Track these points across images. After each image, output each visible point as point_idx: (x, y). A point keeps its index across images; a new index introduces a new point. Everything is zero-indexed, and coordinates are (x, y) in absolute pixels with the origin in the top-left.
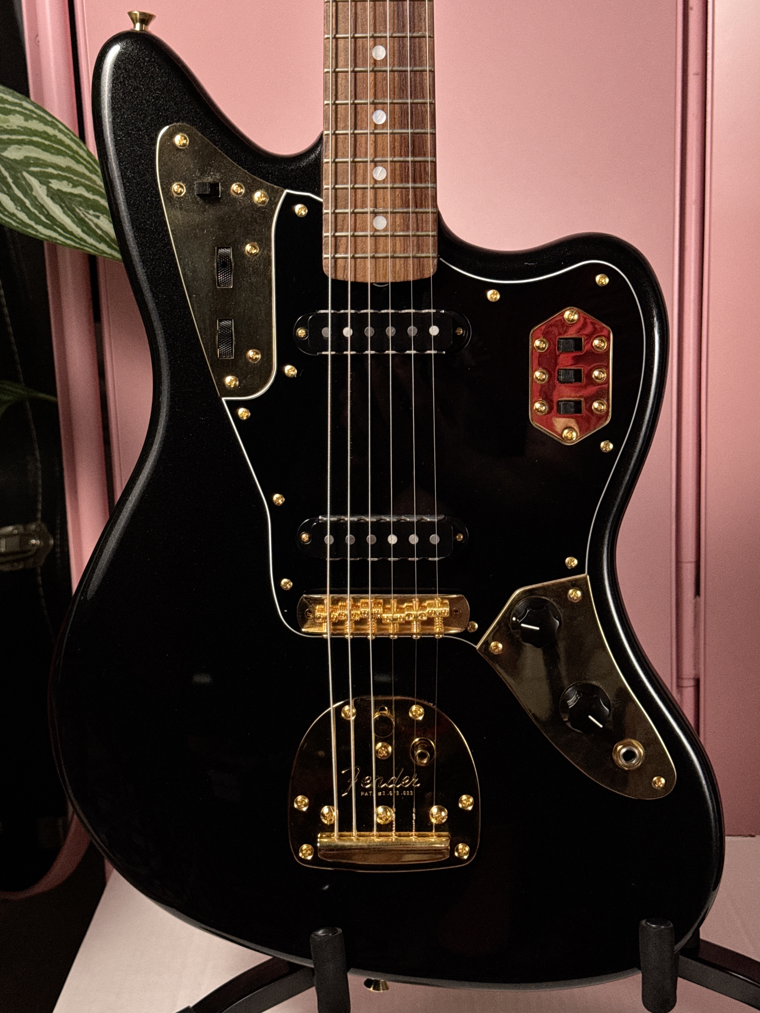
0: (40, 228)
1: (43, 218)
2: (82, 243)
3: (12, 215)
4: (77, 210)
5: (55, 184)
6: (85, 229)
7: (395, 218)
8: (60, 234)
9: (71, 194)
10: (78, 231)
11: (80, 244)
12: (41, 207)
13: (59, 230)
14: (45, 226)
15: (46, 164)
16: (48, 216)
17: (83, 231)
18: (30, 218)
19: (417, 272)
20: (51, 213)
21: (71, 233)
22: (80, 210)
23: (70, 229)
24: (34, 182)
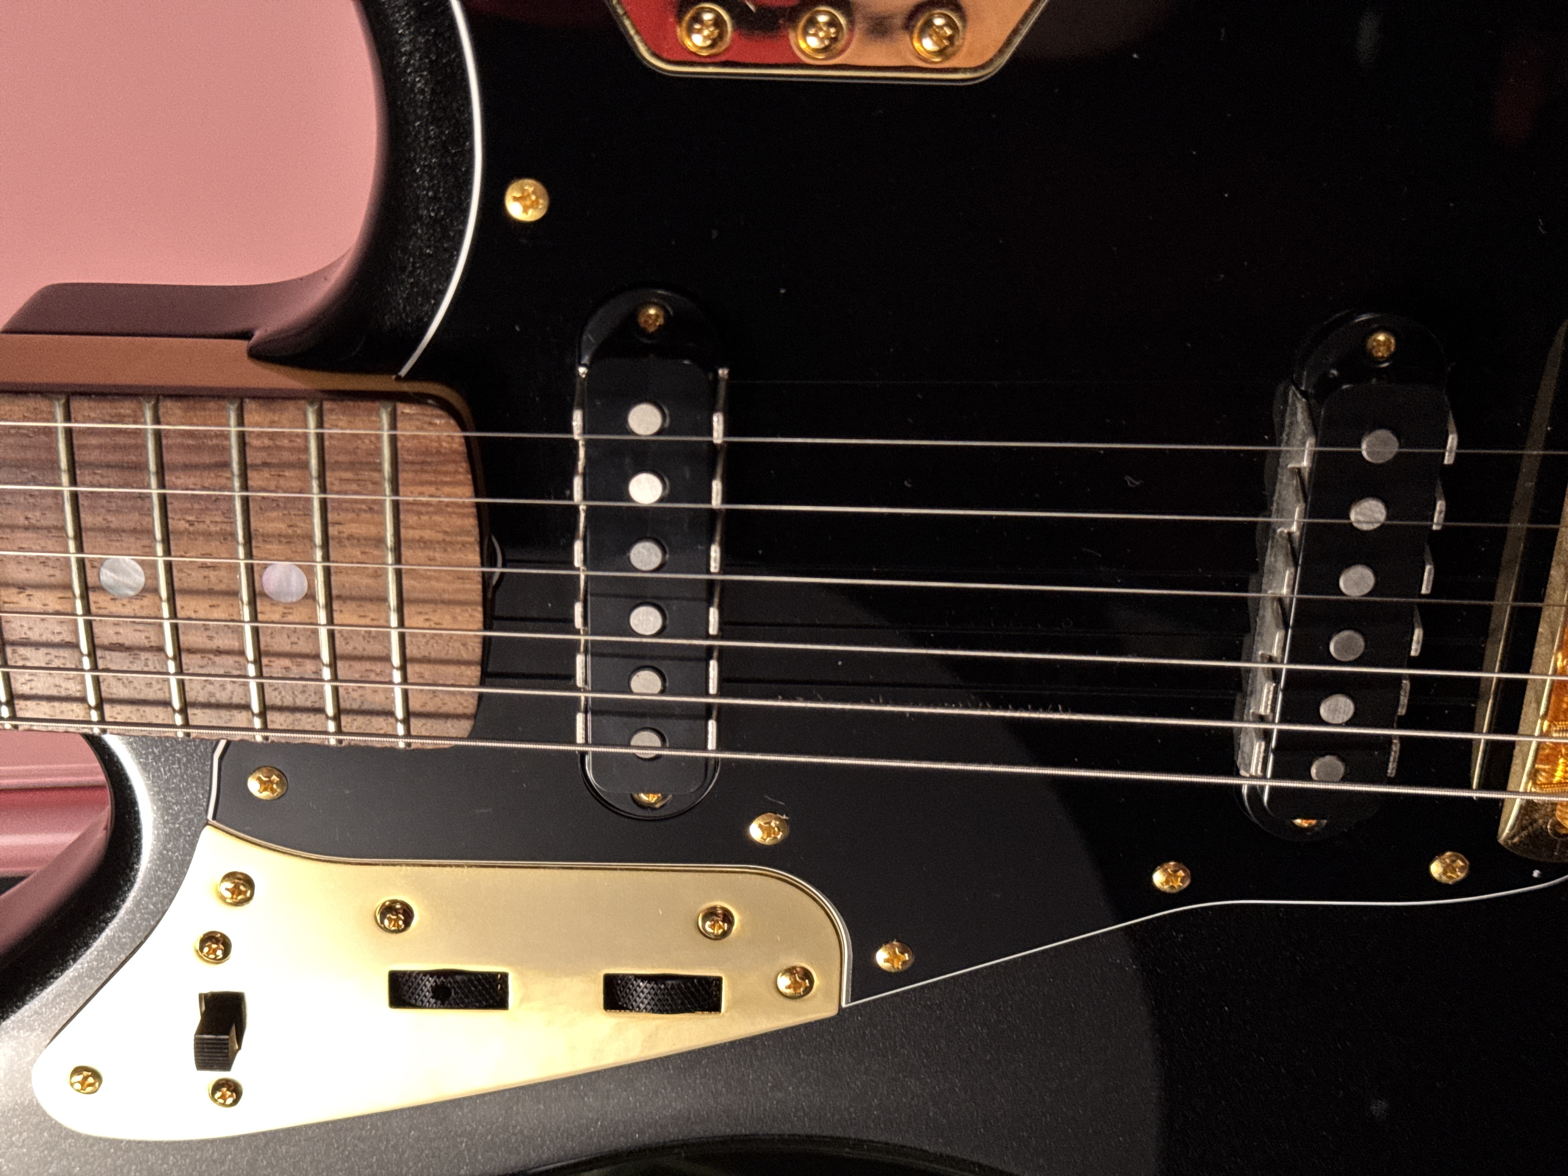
7: (268, 536)
19: (446, 473)
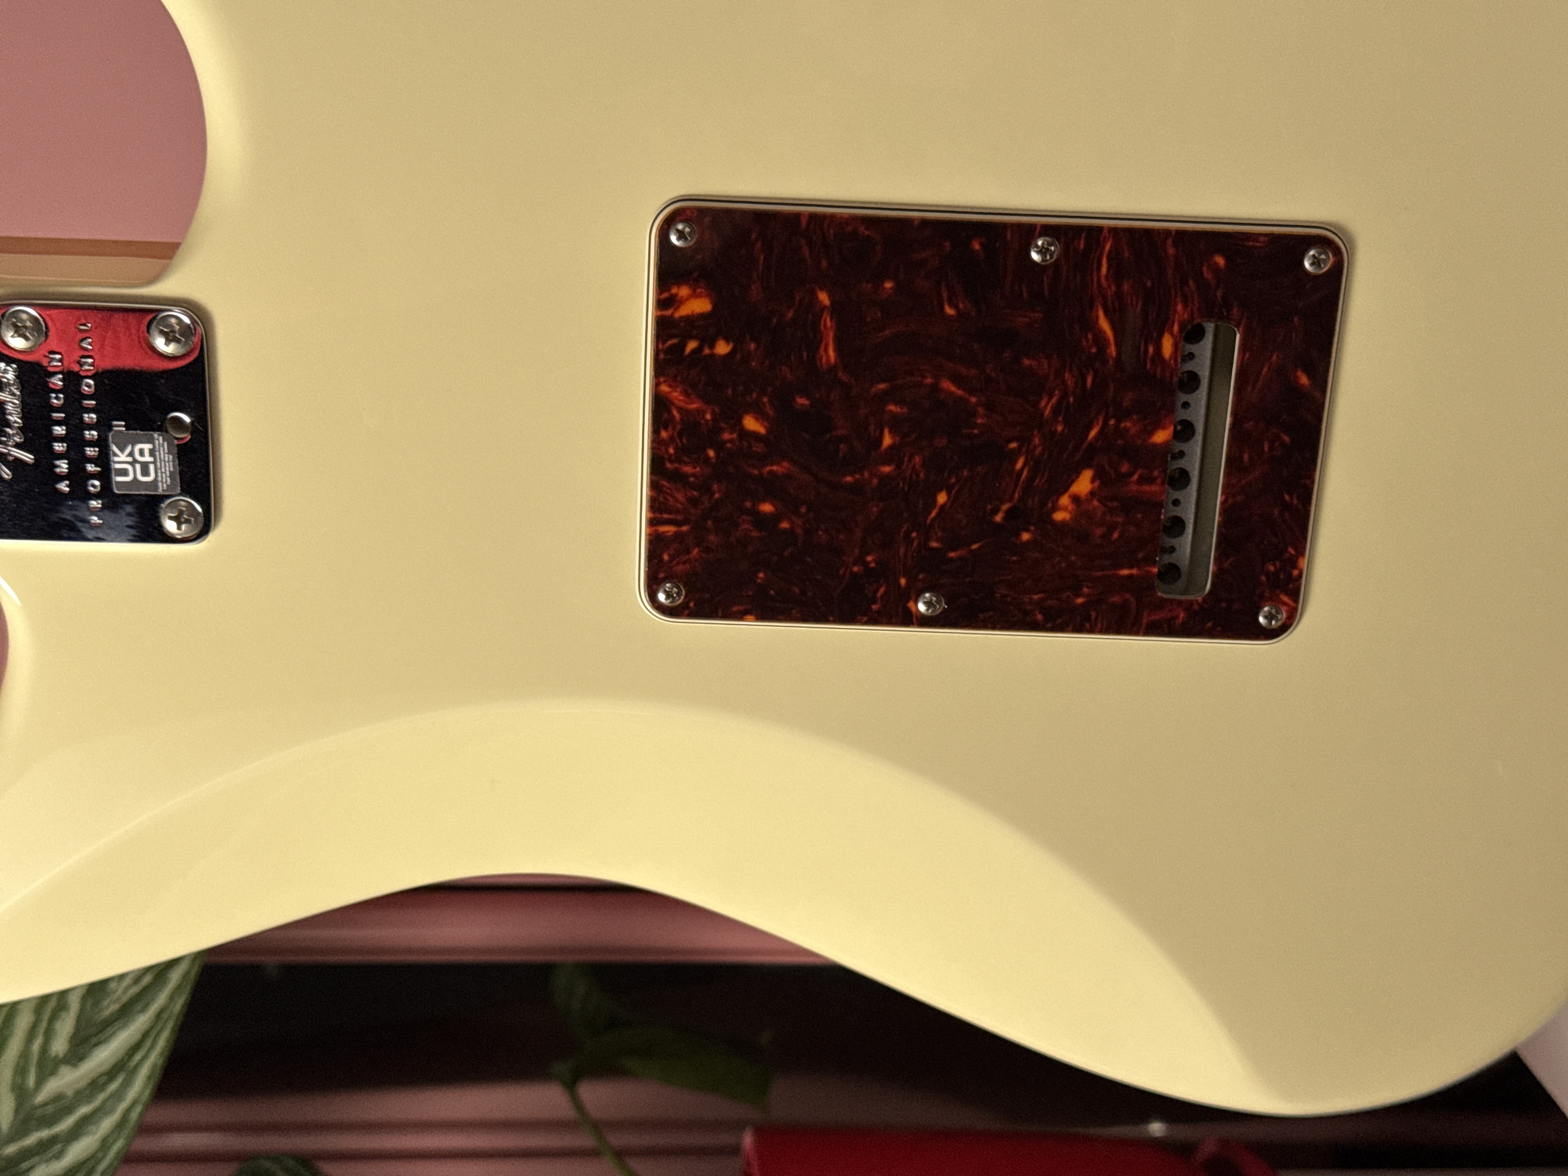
0: (132, 1093)
1: (113, 1086)
2: (165, 1016)
3: (105, 1144)
4: (107, 1013)
5: (59, 1046)
6: (139, 1007)
8: (144, 1058)
9: (79, 1019)
10: (141, 1022)
11: (169, 1018)
12: (95, 1085)
13: (137, 1057)
14: (127, 1084)
15: (25, 1055)
16: (111, 1074)
17: (144, 1010)
18: (111, 1112)
20: (106, 1067)
21: (145, 1035)
22: (107, 1007)
23: (137, 1037)
24: (53, 1086)
